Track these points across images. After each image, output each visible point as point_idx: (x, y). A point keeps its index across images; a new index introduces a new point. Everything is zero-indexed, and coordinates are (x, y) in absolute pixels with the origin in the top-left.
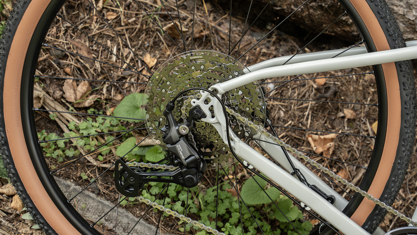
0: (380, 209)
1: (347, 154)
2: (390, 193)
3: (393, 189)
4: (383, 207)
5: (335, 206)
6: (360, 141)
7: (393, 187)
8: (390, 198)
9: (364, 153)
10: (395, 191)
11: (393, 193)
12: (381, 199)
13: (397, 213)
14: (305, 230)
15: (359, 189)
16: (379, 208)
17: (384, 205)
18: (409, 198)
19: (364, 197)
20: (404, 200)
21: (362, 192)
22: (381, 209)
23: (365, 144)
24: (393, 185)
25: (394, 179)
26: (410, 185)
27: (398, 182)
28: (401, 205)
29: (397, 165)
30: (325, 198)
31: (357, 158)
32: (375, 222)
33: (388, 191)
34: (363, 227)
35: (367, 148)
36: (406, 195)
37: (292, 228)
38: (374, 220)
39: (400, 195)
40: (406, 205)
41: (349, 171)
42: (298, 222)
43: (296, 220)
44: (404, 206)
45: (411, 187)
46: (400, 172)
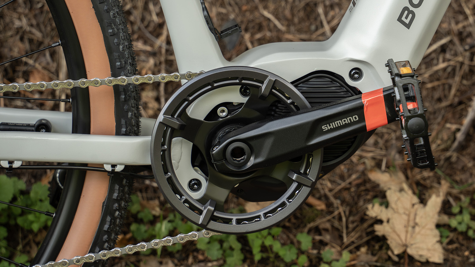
0: (124, 89)
1: (20, 45)
2: (121, 56)
3: (121, 47)
4: (125, 84)
5: (56, 132)
6: (27, 11)
7: (119, 45)
8: (125, 63)
9: (46, 27)
10: (125, 48)
11: (126, 53)
12: (115, 74)
13: (151, 78)
14: (41, 201)
15: (71, 81)
16: (121, 89)
17: (125, 80)
18: (160, 47)
19: (88, 88)
20: (154, 54)
21: (80, 83)
22: (126, 88)
23: (37, 12)
24: (116, 41)
25: (110, 31)
26: (147, 27)
27: (121, 31)
28: (155, 65)
29: (100, 6)
30: (32, 131)
31: (40, 39)
32: (130, 114)
33: (116, 54)
34: (118, 133)
35: (44, 15)
36: (152, 45)
37: (19, 211)
38: (127, 112)
39: (145, 52)
40: (163, 59)
41: (45, 68)
42: (22, 197)
43: (18, 195)
44: (160, 63)
45: (151, 28)
46: (111, 14)
